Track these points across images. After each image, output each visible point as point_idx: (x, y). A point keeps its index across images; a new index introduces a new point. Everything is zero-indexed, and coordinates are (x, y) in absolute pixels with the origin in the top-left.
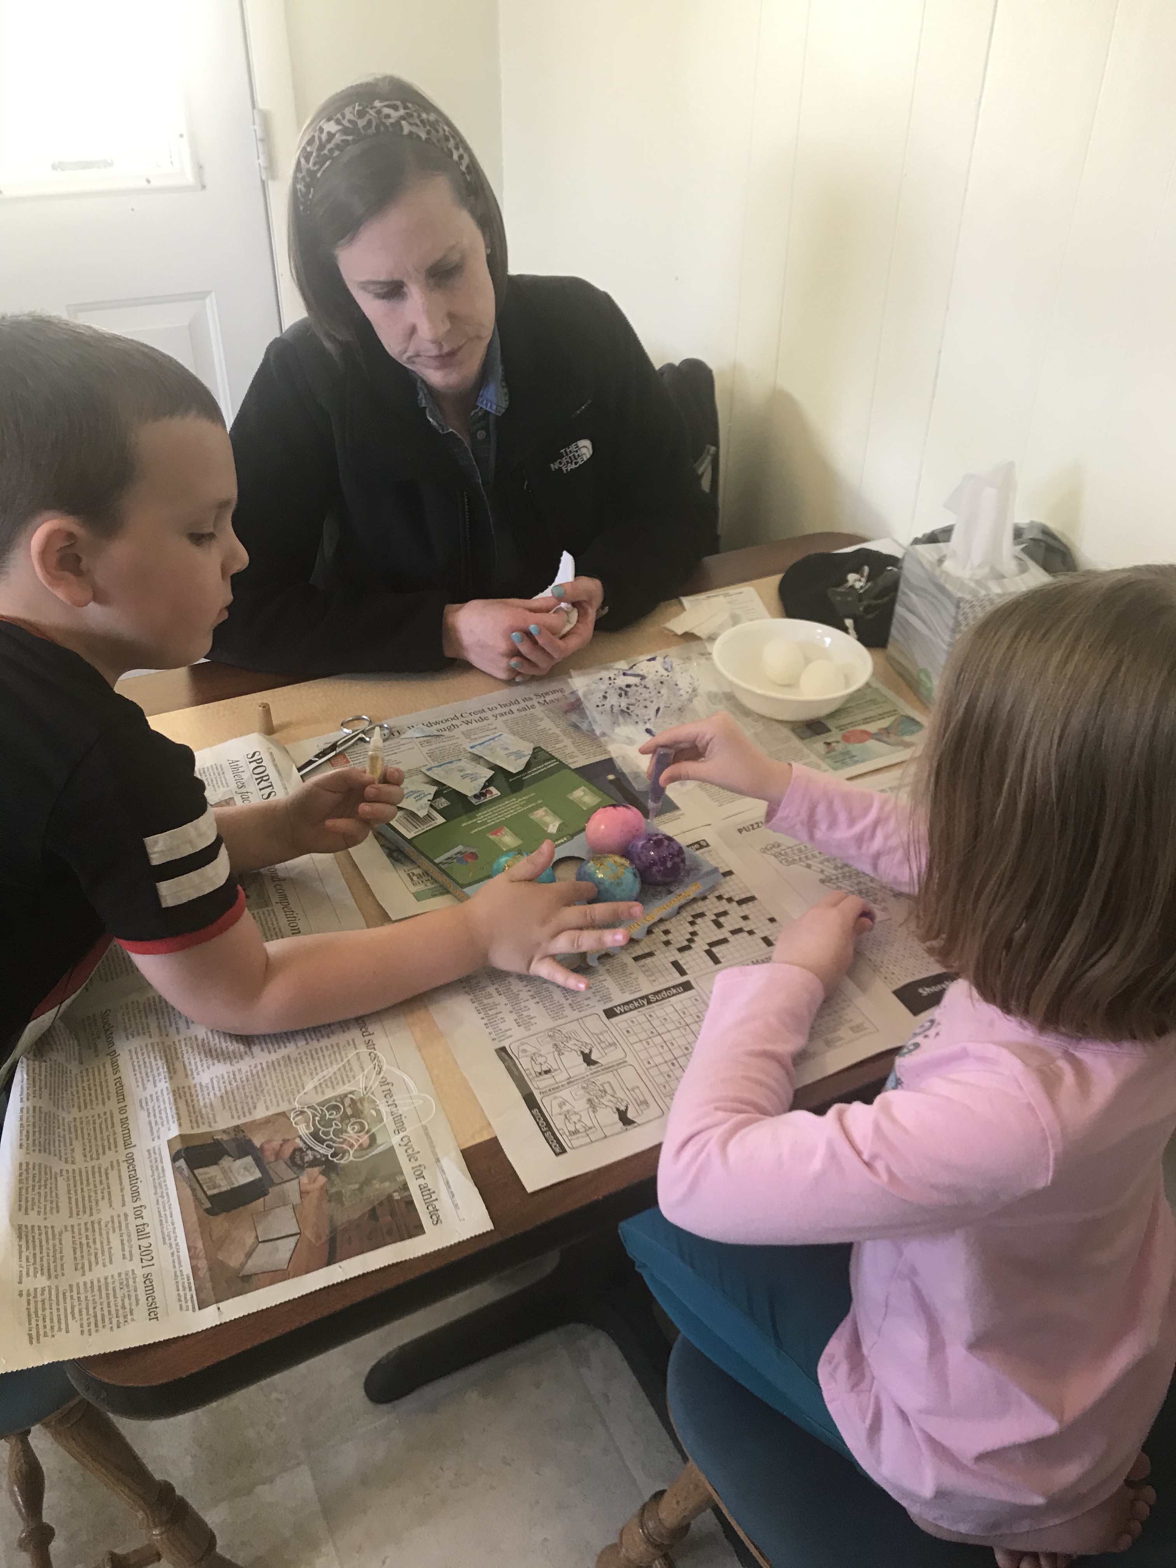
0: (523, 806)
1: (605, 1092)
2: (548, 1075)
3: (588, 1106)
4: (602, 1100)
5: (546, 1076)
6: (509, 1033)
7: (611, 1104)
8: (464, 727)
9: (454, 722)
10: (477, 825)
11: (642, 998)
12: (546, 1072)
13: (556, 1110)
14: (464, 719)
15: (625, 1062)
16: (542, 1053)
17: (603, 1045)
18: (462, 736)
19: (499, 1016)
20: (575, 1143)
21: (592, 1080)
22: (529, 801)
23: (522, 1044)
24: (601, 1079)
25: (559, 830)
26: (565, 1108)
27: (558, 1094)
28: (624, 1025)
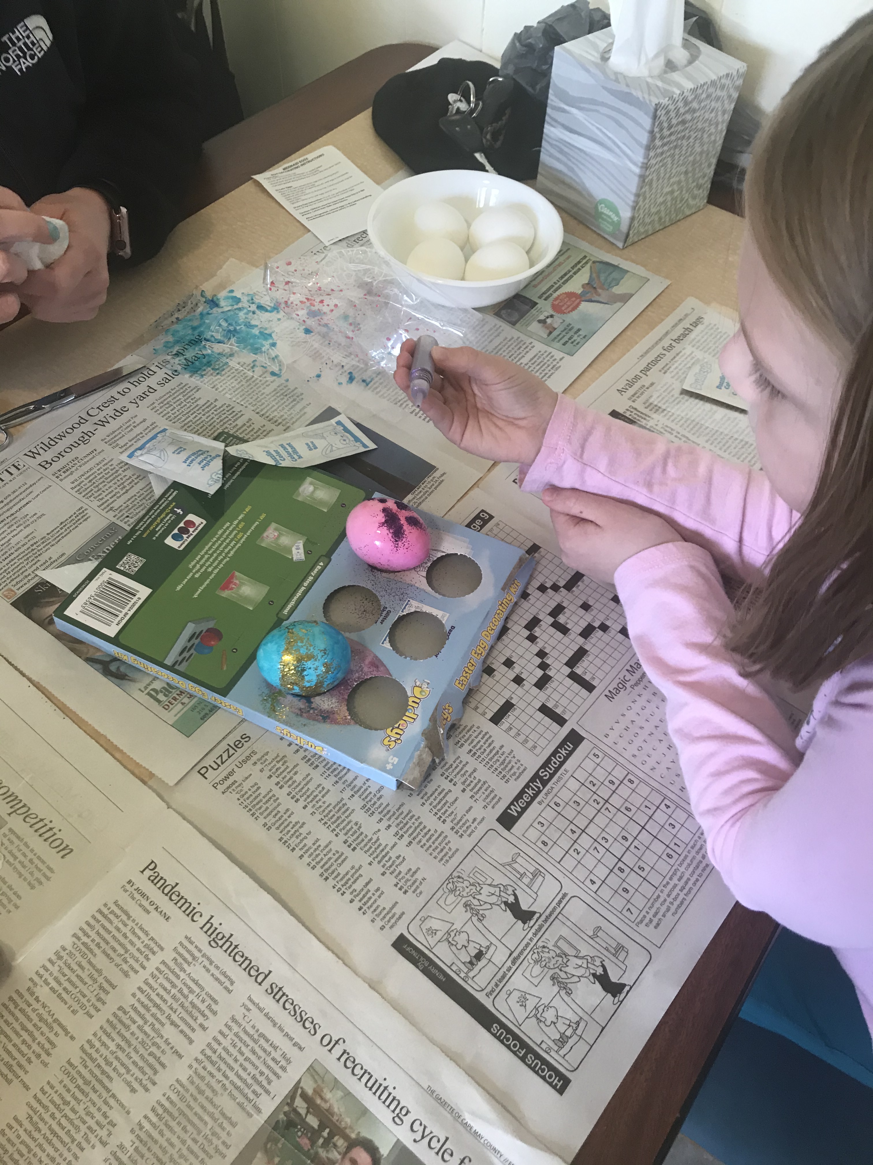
0: (244, 530)
1: (566, 955)
2: (483, 962)
3: (556, 989)
4: (567, 969)
5: (481, 964)
6: (397, 910)
7: (580, 972)
8: (102, 432)
9: (85, 428)
10: (195, 583)
11: (533, 780)
12: (479, 956)
13: (520, 1014)
14: (96, 419)
15: (565, 895)
16: (458, 926)
17: (526, 880)
18: (107, 448)
19: (372, 887)
20: (574, 1058)
21: (540, 944)
22: (248, 521)
23: (424, 920)
24: (550, 937)
25: (307, 552)
26: (531, 1004)
27: (509, 987)
28: (533, 834)
